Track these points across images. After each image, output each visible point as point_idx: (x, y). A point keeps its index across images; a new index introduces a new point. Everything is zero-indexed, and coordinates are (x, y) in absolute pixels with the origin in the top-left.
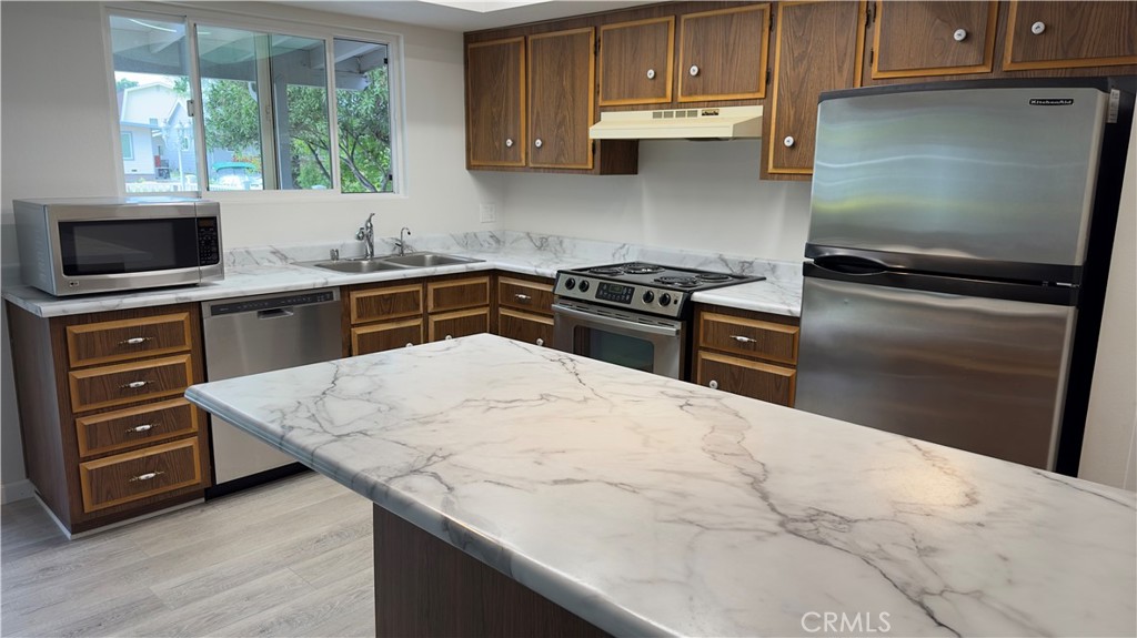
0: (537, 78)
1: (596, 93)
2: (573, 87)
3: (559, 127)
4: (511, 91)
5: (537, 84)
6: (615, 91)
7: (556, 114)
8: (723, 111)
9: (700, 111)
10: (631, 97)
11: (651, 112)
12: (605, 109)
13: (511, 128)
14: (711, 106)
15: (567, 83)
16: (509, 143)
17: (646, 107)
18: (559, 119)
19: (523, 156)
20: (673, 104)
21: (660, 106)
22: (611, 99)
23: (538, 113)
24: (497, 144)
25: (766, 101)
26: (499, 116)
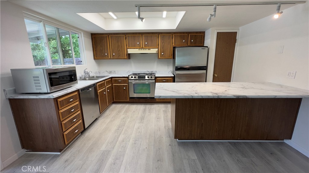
0: (112, 43)
1: (126, 46)
3: (119, 51)
4: (105, 45)
5: (112, 44)
6: (131, 46)
7: (118, 49)
8: (151, 49)
9: (147, 49)
10: (134, 47)
12: (128, 48)
13: (106, 51)
14: (149, 49)
15: (120, 44)
16: (106, 54)
17: (137, 48)
19: (110, 57)
20: (142, 48)
21: (140, 48)
22: (130, 47)
23: (113, 49)
25: (158, 48)
26: (103, 49)
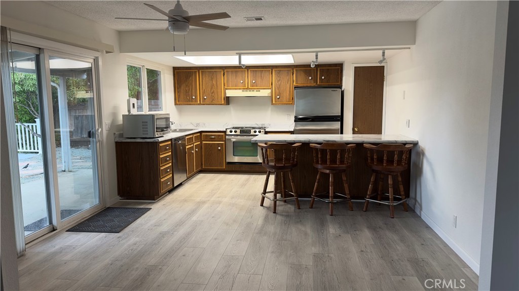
0: (204, 81)
1: (224, 85)
2: (217, 83)
3: (212, 93)
4: (193, 84)
5: (204, 83)
6: (231, 85)
7: (211, 90)
8: (261, 90)
9: (255, 90)
10: (236, 87)
11: (241, 91)
12: (227, 89)
13: (194, 94)
14: (258, 90)
15: (214, 83)
16: (194, 97)
17: (240, 89)
18: (212, 91)
19: (198, 101)
20: (248, 88)
21: (244, 89)
22: (230, 87)
23: (204, 90)
24: (188, 98)
25: (271, 89)
26: (189, 90)
